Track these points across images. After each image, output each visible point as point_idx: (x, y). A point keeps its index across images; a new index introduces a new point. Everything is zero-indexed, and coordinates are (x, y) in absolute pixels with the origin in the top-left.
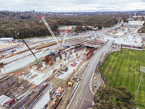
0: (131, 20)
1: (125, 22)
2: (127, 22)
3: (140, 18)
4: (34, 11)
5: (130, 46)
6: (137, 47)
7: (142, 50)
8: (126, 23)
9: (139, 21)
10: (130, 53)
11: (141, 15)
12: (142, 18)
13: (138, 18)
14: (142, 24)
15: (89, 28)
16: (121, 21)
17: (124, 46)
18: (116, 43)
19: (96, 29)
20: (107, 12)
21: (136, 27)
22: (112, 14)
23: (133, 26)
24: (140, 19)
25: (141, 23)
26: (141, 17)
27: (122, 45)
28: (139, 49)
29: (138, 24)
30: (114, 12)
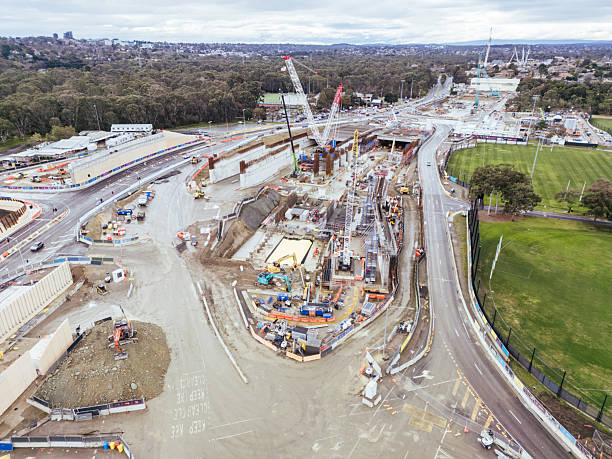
0: (475, 76)
1: (457, 80)
2: (465, 80)
3: (504, 68)
4: (68, 35)
5: (496, 138)
6: (513, 139)
7: (525, 143)
8: (461, 85)
9: (501, 77)
10: (499, 150)
11: (503, 57)
12: (510, 67)
13: (497, 67)
14: (513, 89)
15: (356, 97)
16: (444, 78)
17: (480, 137)
18: (457, 132)
19: (378, 101)
20: (377, 47)
21: (495, 96)
22: (398, 53)
23: (485, 95)
24: (505, 72)
25: (511, 84)
26: (508, 64)
27: (476, 137)
28: (519, 143)
29: (500, 86)
30: (405, 47)
